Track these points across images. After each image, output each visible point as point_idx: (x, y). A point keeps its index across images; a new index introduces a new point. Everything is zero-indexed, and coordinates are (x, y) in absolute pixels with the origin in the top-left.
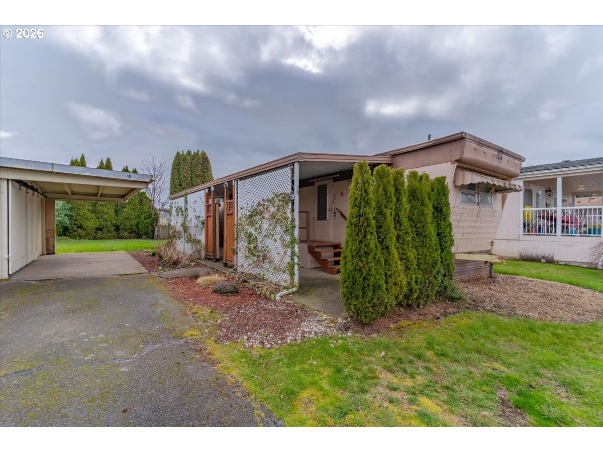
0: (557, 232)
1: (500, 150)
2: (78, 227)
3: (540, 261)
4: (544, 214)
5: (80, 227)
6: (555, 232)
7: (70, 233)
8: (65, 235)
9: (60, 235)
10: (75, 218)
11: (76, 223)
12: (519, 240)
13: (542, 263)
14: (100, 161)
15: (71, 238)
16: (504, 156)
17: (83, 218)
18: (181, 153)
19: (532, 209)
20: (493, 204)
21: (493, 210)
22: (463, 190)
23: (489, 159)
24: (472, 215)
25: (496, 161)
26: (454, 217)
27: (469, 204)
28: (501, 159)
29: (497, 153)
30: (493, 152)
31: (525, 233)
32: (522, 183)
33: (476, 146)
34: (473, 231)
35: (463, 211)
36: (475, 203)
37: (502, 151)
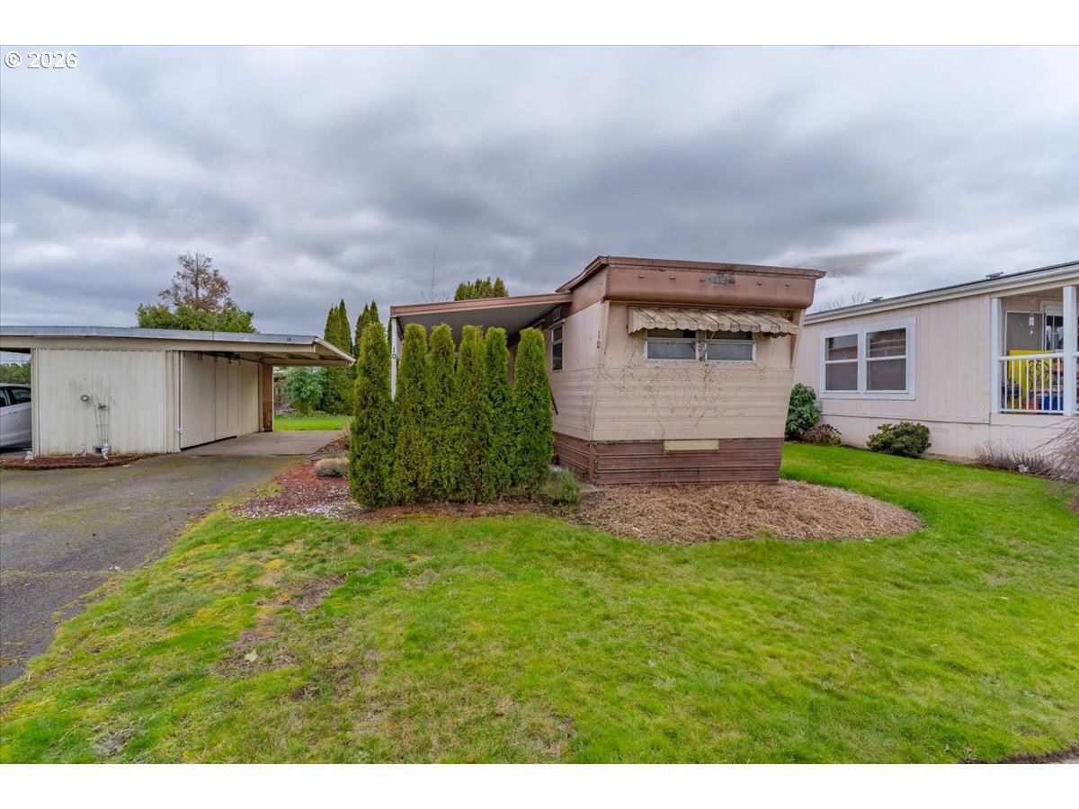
0: (1064, 408)
1: (721, 268)
2: (336, 399)
3: (1017, 469)
4: (1056, 367)
5: (338, 398)
6: (1062, 409)
7: (327, 406)
8: (322, 409)
9: (317, 409)
10: (331, 387)
11: (334, 392)
12: (989, 424)
13: (1022, 474)
14: (364, 308)
15: (328, 413)
16: (737, 277)
17: (341, 386)
18: (467, 284)
19: (1020, 357)
20: (757, 357)
21: (754, 368)
22: (652, 339)
23: (688, 287)
24: (688, 378)
25: (714, 288)
26: (635, 383)
27: (673, 361)
28: (730, 282)
29: (714, 275)
30: (701, 275)
31: (1006, 410)
32: (995, 302)
33: (643, 273)
34: (703, 403)
35: (655, 372)
36: (694, 358)
37: (730, 269)
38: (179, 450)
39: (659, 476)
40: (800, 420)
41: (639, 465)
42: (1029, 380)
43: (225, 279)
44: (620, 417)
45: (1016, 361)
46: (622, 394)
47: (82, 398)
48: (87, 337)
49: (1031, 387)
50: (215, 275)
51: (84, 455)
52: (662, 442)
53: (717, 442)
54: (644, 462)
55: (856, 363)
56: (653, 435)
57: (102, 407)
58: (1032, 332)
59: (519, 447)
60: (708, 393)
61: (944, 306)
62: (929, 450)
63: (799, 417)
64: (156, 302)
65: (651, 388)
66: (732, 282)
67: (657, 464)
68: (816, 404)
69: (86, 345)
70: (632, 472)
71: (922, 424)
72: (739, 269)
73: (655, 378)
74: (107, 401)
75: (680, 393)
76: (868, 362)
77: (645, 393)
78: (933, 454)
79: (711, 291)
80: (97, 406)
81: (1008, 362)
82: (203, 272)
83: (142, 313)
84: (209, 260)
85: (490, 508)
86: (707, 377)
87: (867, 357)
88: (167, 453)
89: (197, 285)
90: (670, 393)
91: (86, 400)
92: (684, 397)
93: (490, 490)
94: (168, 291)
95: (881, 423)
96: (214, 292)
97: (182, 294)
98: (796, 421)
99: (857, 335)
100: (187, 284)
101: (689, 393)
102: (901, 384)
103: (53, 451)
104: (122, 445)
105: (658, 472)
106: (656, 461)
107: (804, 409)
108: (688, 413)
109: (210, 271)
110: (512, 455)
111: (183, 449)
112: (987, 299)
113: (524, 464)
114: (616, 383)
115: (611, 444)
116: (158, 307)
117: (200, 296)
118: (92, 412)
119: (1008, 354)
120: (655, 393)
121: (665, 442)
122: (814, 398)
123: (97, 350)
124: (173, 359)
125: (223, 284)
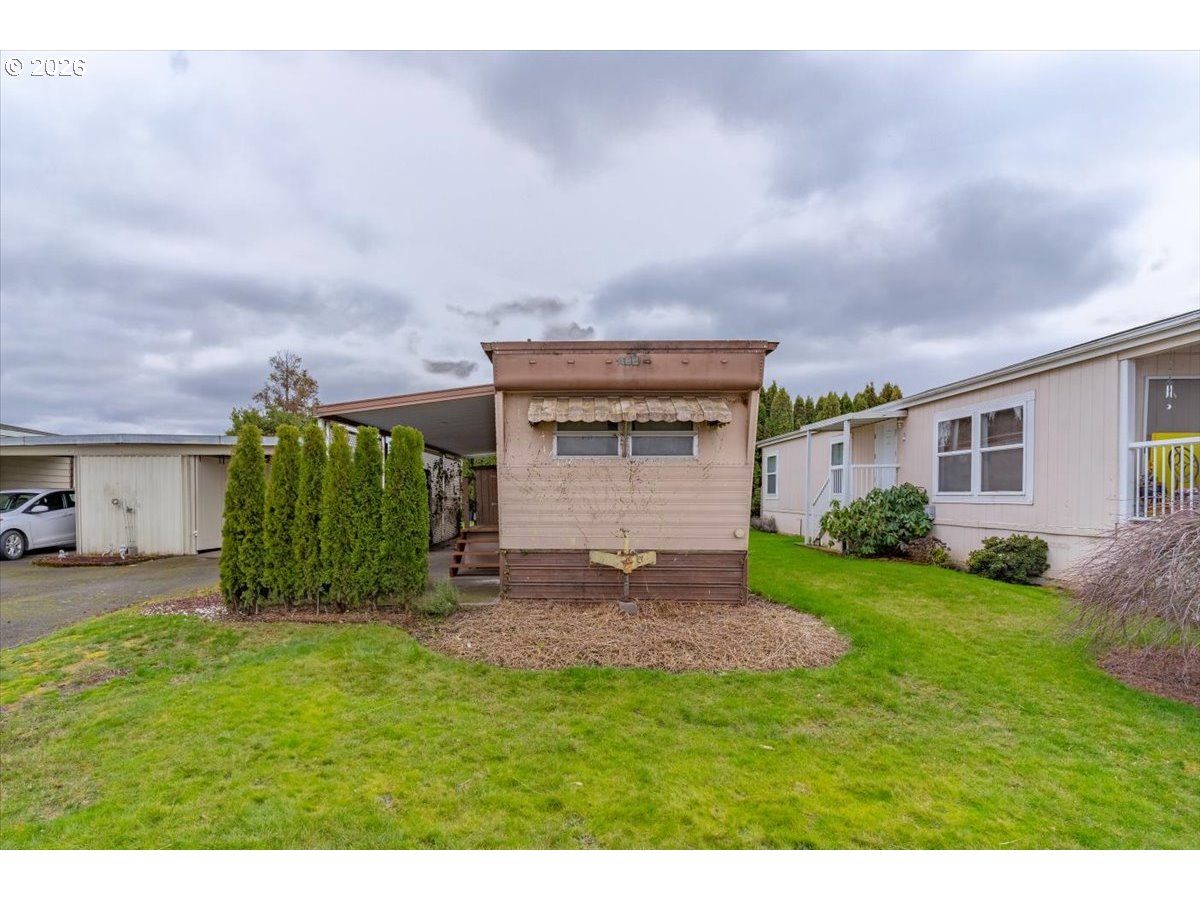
1: (632, 346)
16: (654, 357)
19: (1164, 442)
20: (699, 451)
21: (695, 464)
22: (563, 434)
23: (591, 371)
24: (609, 477)
25: (625, 370)
26: (544, 484)
27: (589, 457)
28: (645, 362)
29: (624, 355)
30: (607, 356)
31: (1138, 518)
32: (1125, 365)
33: (535, 358)
34: (633, 507)
35: (565, 471)
36: (616, 454)
37: (644, 347)
38: (195, 553)
39: (584, 591)
40: (902, 531)
41: (559, 577)
42: (1175, 477)
43: (314, 378)
44: (530, 523)
45: (1159, 448)
46: (529, 496)
47: (114, 500)
48: (118, 444)
49: (1177, 487)
50: (304, 376)
51: (112, 555)
52: (587, 552)
53: (653, 554)
54: (566, 574)
55: (970, 455)
56: (574, 543)
57: (129, 510)
58: (1170, 407)
59: (382, 553)
60: (636, 496)
61: (1066, 374)
62: (1049, 574)
63: (901, 527)
64: (247, 405)
65: (564, 489)
66: (648, 362)
67: (580, 577)
68: (927, 510)
69: (118, 451)
70: (549, 585)
71: (1041, 537)
72: (654, 346)
73: (569, 477)
74: (133, 504)
75: (601, 495)
76: (983, 453)
77: (557, 495)
78: (1050, 579)
79: (621, 376)
80: (125, 509)
81: (1150, 449)
82: (292, 373)
83: (235, 417)
84: (299, 360)
85: (353, 617)
86: (633, 477)
87: (982, 445)
88: (184, 555)
89: (286, 386)
90: (589, 496)
91: (117, 503)
92: (606, 500)
93: (353, 599)
94: (261, 394)
95: (989, 535)
96: (302, 394)
97: (272, 396)
98: (897, 532)
99: (970, 418)
100: (277, 385)
101: (611, 495)
102: (1016, 485)
103: (92, 551)
104: (146, 548)
105: (583, 587)
106: (580, 574)
107: (907, 517)
108: (614, 519)
109: (299, 371)
110: (376, 562)
111: (200, 552)
112: (1114, 361)
113: (388, 571)
114: (521, 483)
115: (525, 553)
116: (250, 411)
117: (290, 398)
118: (122, 513)
119: (1149, 438)
120: (570, 496)
121: (591, 552)
122: (927, 503)
123: (125, 456)
124: (189, 463)
125: (311, 383)
